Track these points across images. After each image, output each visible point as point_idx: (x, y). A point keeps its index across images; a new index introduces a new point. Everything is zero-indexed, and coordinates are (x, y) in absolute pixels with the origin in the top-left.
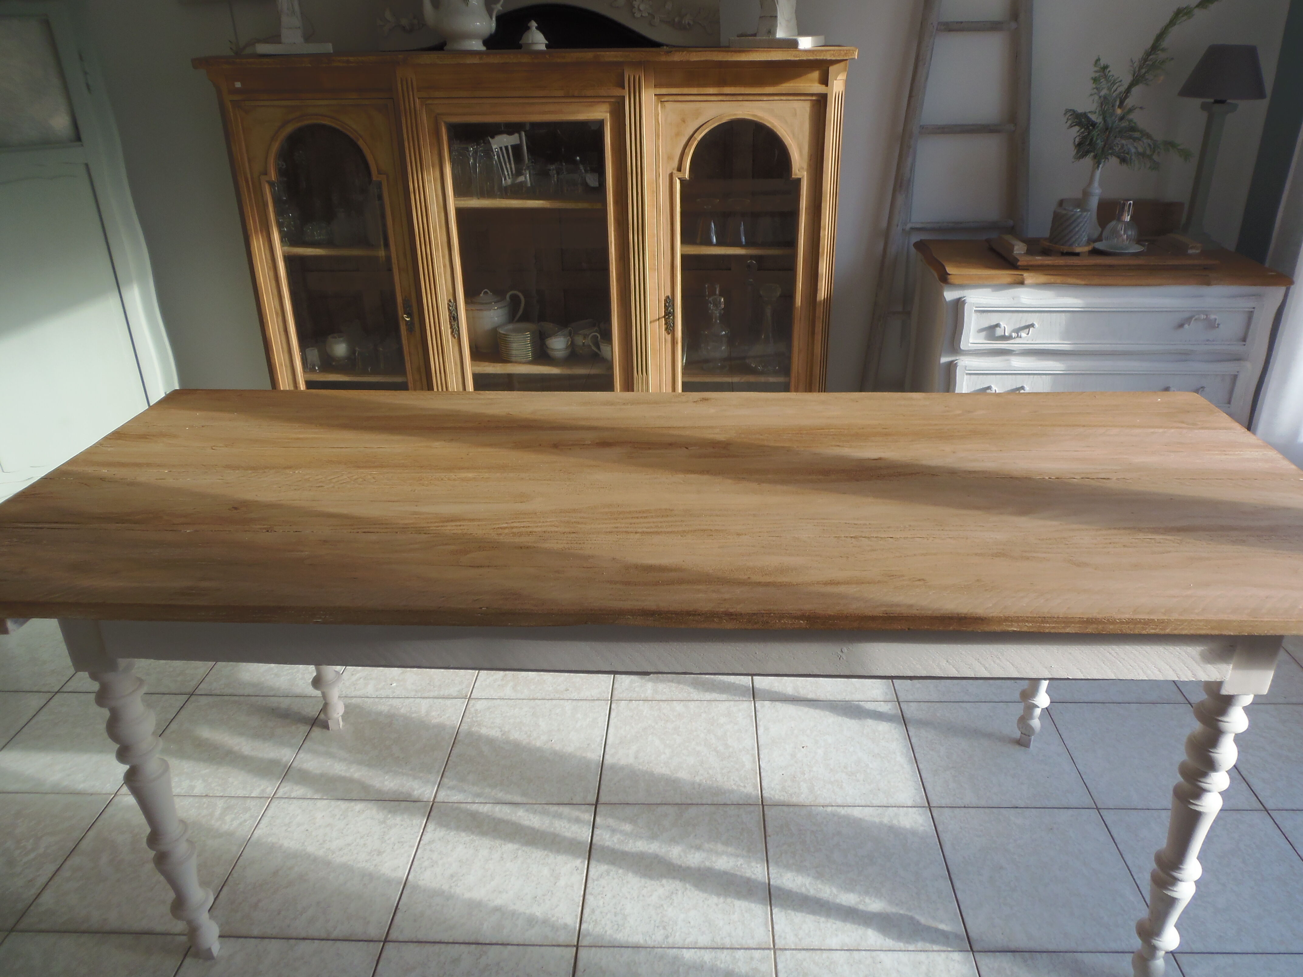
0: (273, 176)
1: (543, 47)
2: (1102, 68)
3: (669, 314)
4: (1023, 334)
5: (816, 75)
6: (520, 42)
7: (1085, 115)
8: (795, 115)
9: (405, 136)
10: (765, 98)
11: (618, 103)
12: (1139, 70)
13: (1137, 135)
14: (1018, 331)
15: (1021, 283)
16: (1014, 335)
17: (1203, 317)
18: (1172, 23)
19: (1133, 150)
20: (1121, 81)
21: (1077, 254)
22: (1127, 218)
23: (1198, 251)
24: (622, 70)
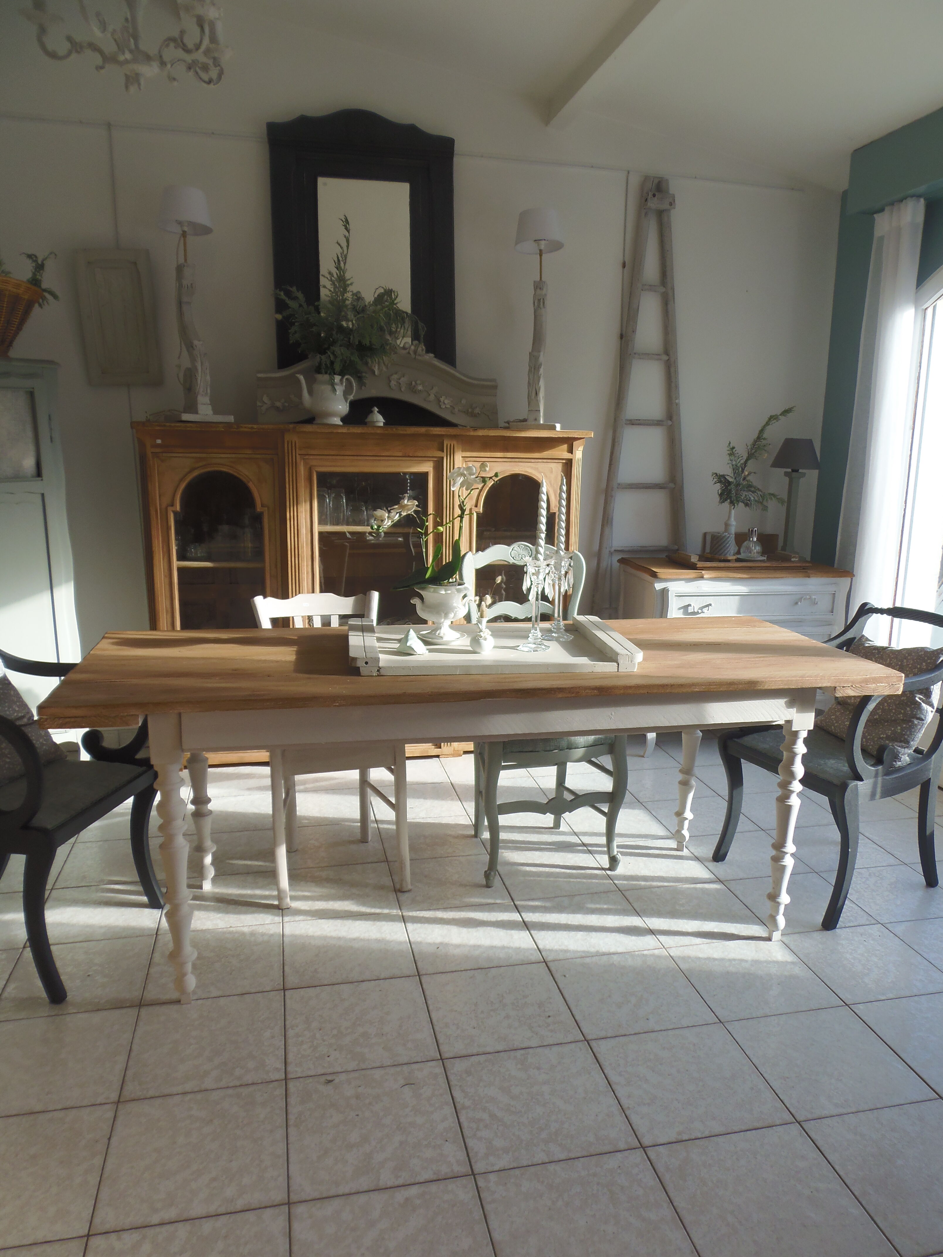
0: (178, 508)
1: (382, 424)
2: (731, 448)
4: (705, 610)
5: (565, 447)
6: (366, 420)
7: (723, 476)
8: (552, 472)
9: (287, 480)
10: (533, 461)
11: (439, 461)
12: (751, 451)
13: (753, 489)
14: (702, 608)
15: (702, 577)
16: (700, 611)
17: (808, 597)
18: (767, 424)
19: (752, 498)
20: (742, 457)
21: (729, 561)
22: (755, 539)
23: (797, 559)
24: (443, 440)
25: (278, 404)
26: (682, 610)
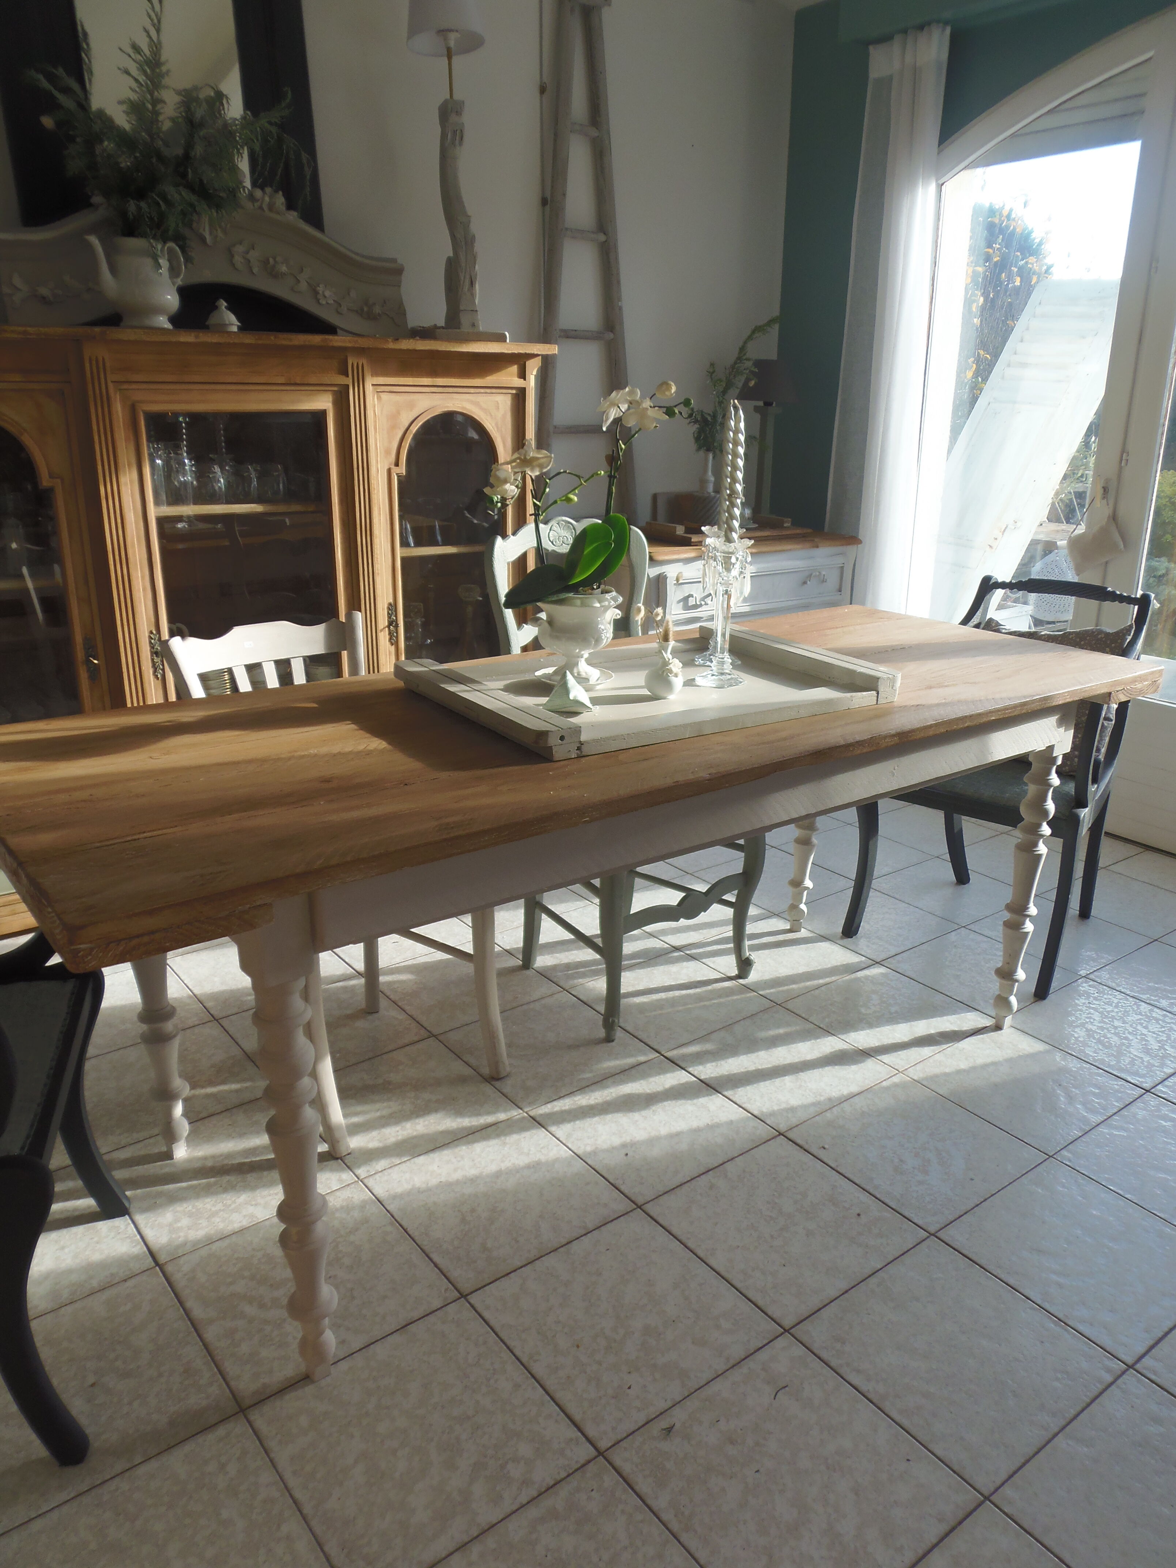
1: (235, 329)
2: (711, 373)
3: (392, 623)
4: (707, 601)
5: (514, 369)
8: (498, 408)
9: (95, 428)
14: (704, 599)
16: (703, 603)
17: (817, 573)
18: (750, 338)
23: (790, 525)
24: (347, 356)
25: (44, 291)
26: (682, 603)
